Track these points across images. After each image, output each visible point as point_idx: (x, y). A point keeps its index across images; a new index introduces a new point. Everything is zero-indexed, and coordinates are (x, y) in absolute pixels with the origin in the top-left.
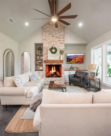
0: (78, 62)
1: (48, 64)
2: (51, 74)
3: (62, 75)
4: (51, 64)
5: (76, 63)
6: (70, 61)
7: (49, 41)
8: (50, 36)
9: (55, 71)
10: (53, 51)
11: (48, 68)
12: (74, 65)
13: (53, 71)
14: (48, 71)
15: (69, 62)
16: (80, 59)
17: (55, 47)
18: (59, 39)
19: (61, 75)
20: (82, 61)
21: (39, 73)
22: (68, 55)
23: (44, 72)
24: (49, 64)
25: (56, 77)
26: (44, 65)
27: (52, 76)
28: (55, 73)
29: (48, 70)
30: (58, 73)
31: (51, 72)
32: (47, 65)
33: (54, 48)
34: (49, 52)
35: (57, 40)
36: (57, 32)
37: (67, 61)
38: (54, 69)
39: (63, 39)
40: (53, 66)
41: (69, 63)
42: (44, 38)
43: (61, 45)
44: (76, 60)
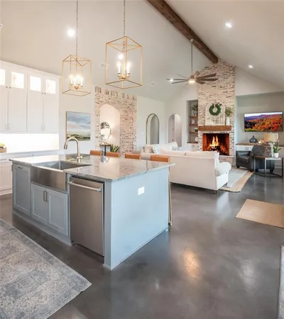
0: (269, 129)
1: (206, 132)
2: (212, 149)
3: (231, 152)
4: (211, 132)
5: (264, 131)
6: (252, 128)
7: (208, 95)
8: (210, 86)
9: (217, 145)
10: (215, 110)
11: (206, 139)
12: (257, 135)
13: (214, 144)
14: (206, 144)
15: (250, 129)
16: (274, 123)
18: (224, 91)
19: (228, 152)
20: (278, 126)
21: (193, 146)
22: (246, 116)
23: (200, 145)
24: (208, 132)
26: (200, 134)
28: (218, 148)
29: (206, 142)
31: (211, 145)
32: (204, 134)
33: (215, 106)
34: (208, 113)
37: (246, 127)
38: (215, 141)
39: (233, 89)
40: (215, 135)
41: (250, 131)
42: (200, 91)
43: (228, 100)
44: (264, 124)
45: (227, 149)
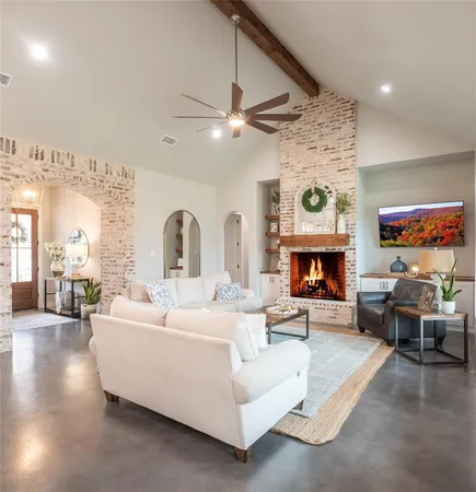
0: (433, 241)
1: (296, 250)
2: (309, 286)
3: (349, 293)
4: (307, 250)
5: (424, 244)
6: (395, 239)
7: (299, 167)
8: (303, 148)
9: (320, 277)
10: (314, 200)
11: (297, 264)
12: (406, 254)
13: (314, 276)
14: (297, 276)
15: (392, 241)
16: (444, 227)
18: (333, 156)
19: (344, 292)
20: (453, 235)
21: (272, 281)
23: (286, 279)
24: (301, 250)
25: (324, 297)
26: (285, 253)
27: (310, 293)
28: (322, 283)
29: (296, 271)
30: (332, 285)
31: (307, 278)
32: (293, 254)
34: (299, 206)
35: (326, 159)
37: (383, 238)
38: (316, 268)
39: (352, 152)
40: (315, 256)
41: (391, 246)
42: (283, 159)
43: (341, 177)
44: (422, 230)
45: (341, 285)
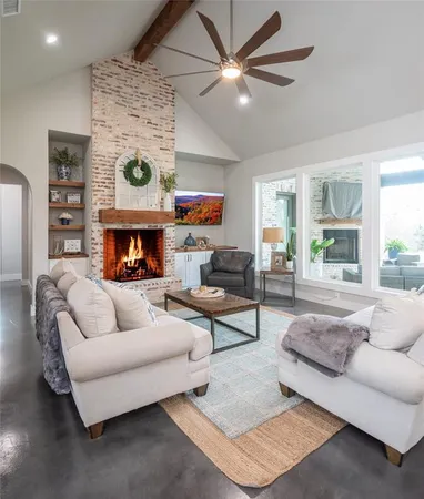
0: (205, 221)
1: (114, 227)
2: (127, 268)
3: (168, 269)
5: (200, 223)
6: (182, 218)
8: (123, 112)
9: (140, 256)
11: (112, 243)
12: (198, 231)
13: (133, 255)
14: (113, 257)
15: (180, 220)
17: (143, 162)
19: (162, 269)
20: (217, 216)
23: (98, 262)
25: (144, 277)
26: (96, 232)
27: (129, 275)
28: (142, 263)
29: (113, 252)
30: (151, 263)
31: (125, 259)
32: (108, 231)
33: (140, 163)
35: (148, 132)
36: (148, 103)
37: (177, 216)
38: (136, 247)
39: (172, 135)
41: (179, 224)
42: (98, 114)
44: (200, 212)
45: (160, 264)
